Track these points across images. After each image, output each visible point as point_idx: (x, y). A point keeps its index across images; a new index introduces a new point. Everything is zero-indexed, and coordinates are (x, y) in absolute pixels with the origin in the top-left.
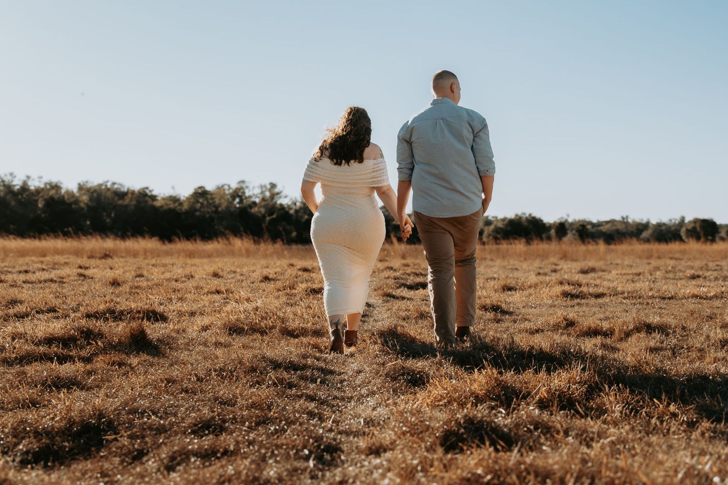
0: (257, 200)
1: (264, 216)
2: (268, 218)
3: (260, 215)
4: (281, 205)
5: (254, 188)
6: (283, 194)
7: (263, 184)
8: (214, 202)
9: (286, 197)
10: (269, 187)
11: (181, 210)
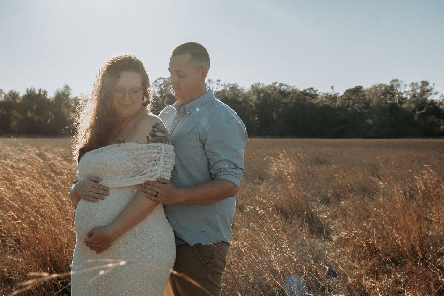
0: (409, 97)
1: (414, 111)
2: (418, 113)
3: (410, 110)
4: (432, 101)
5: (406, 86)
6: (434, 91)
7: (415, 82)
8: (365, 99)
9: (436, 93)
10: (420, 84)
11: (335, 106)
